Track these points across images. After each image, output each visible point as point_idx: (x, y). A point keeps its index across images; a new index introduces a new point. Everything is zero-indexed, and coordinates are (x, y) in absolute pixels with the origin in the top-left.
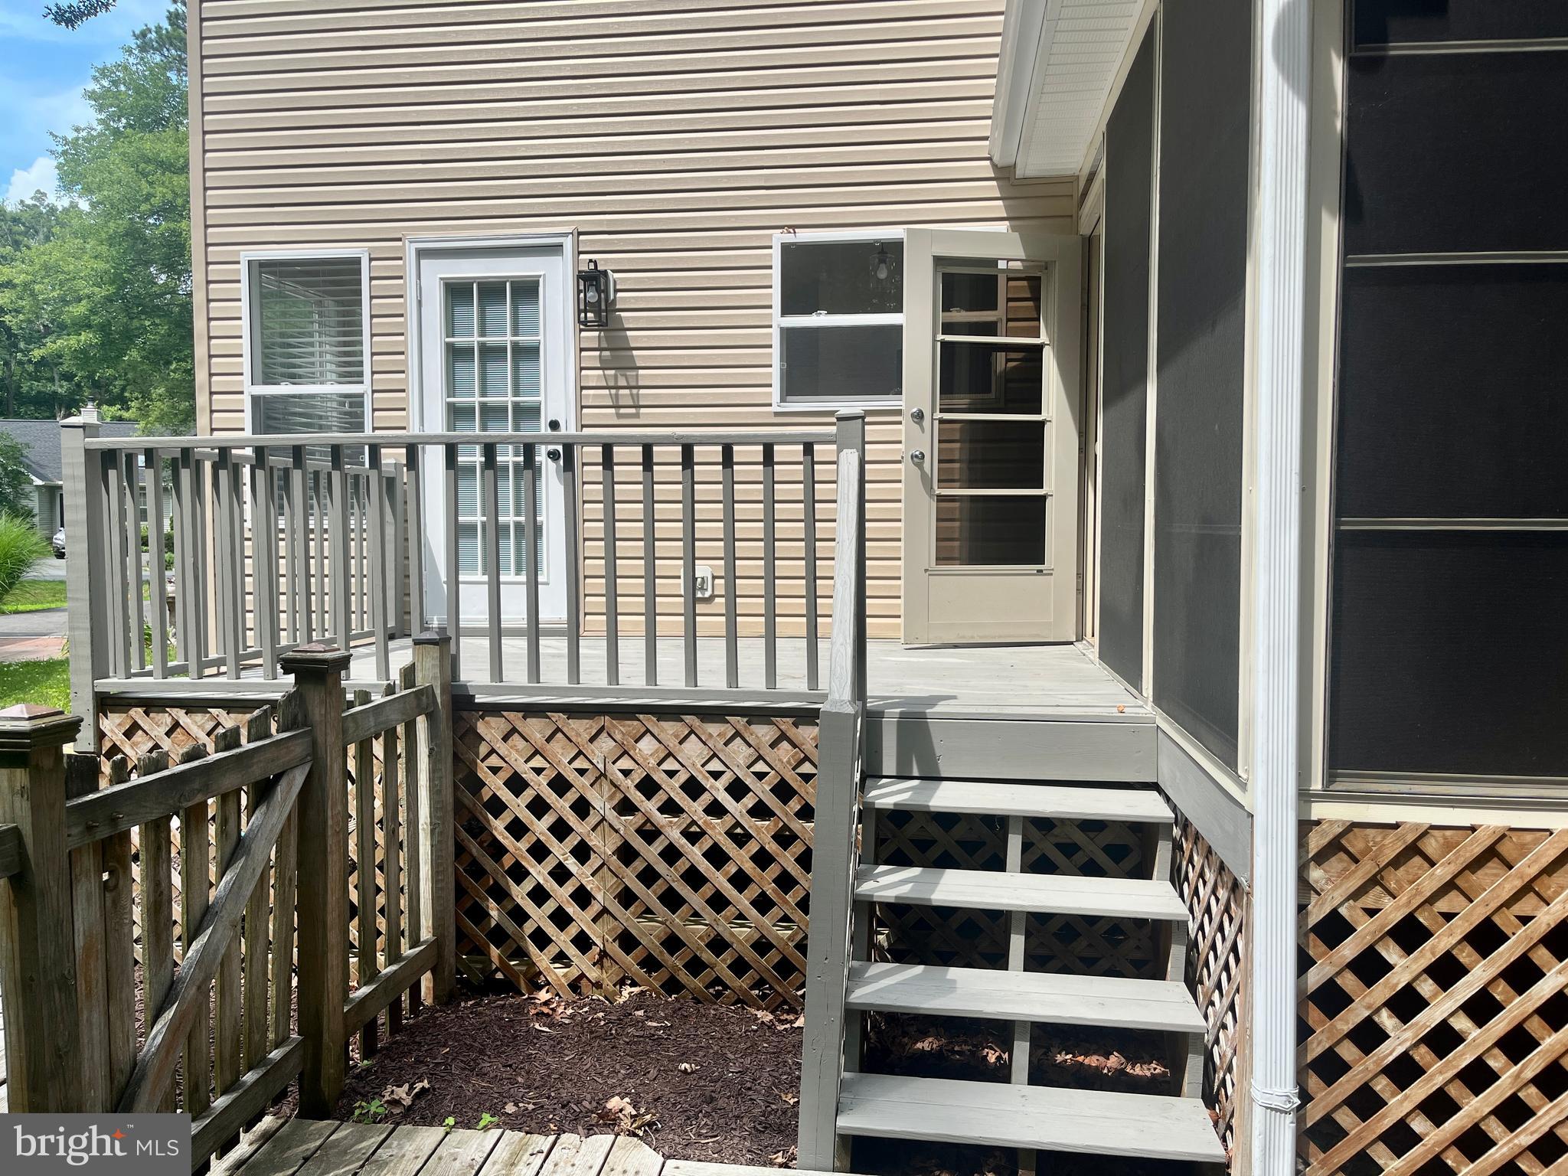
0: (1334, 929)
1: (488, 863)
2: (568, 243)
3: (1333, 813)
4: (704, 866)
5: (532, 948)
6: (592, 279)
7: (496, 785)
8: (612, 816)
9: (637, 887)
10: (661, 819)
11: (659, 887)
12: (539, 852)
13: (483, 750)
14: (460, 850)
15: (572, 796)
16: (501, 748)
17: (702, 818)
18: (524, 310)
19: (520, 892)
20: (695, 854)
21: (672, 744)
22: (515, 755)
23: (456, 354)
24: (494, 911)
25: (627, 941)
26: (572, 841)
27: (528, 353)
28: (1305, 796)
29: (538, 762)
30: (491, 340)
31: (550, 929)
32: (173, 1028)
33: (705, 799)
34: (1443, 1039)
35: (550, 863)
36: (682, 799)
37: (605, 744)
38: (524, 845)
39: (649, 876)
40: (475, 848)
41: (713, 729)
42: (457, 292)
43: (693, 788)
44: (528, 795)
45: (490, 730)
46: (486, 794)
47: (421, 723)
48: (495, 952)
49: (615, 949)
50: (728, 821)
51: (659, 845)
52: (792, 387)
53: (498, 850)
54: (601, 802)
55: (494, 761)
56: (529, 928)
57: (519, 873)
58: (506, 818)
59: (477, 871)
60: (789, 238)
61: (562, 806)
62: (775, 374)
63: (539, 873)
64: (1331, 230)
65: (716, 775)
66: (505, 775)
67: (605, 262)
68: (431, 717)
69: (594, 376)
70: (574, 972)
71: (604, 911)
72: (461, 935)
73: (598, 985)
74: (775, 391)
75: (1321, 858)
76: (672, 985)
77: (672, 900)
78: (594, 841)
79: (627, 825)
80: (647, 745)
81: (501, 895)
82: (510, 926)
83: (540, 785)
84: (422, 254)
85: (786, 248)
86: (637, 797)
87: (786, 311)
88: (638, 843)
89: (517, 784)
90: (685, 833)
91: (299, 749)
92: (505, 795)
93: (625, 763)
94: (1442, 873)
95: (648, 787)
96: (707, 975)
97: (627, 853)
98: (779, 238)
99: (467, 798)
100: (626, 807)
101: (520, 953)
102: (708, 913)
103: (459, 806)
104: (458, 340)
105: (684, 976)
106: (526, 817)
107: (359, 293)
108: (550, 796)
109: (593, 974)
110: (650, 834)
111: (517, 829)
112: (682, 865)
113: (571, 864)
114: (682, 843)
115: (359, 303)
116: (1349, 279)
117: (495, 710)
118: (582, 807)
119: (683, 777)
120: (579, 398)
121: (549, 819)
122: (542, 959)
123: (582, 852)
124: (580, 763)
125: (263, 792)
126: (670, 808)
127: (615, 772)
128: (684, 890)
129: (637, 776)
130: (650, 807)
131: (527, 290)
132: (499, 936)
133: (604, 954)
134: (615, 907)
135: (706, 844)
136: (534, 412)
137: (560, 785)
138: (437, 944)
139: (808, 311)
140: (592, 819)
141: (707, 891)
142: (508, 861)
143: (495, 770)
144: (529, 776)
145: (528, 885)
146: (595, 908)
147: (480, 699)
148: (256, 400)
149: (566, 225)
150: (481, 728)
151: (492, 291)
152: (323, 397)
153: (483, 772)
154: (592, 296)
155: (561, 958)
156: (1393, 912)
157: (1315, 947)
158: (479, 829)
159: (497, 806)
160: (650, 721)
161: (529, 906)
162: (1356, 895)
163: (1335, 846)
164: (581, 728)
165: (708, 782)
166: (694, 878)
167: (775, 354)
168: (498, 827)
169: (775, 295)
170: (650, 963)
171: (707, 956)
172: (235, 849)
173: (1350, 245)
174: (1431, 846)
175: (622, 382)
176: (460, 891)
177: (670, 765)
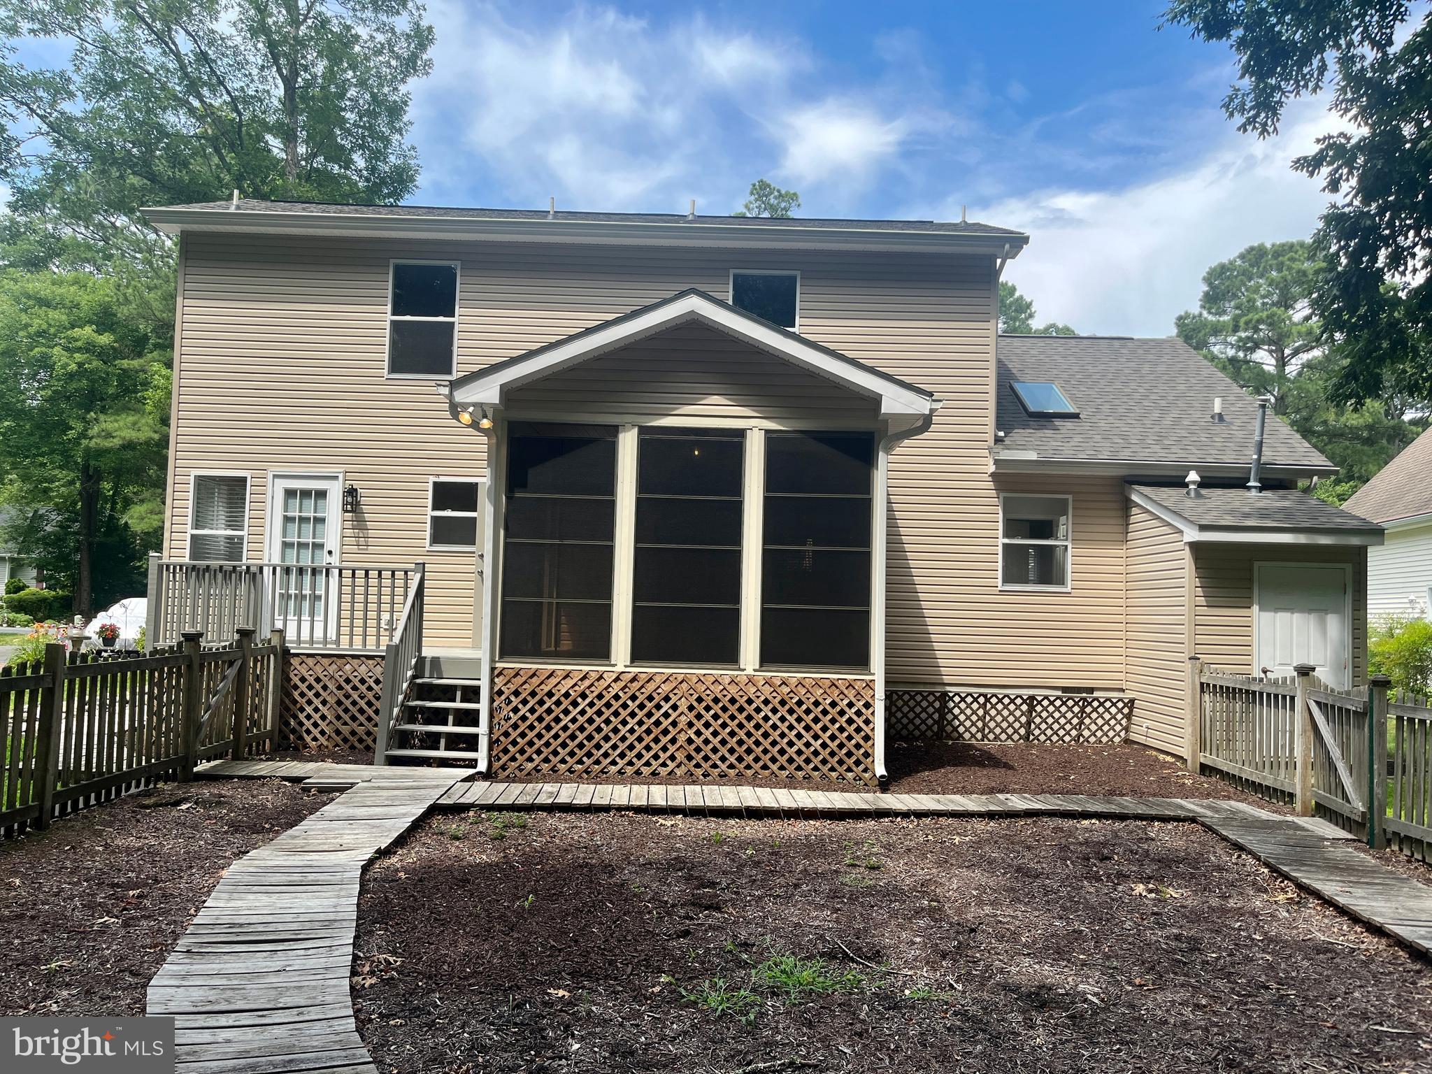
0: (500, 693)
1: (291, 706)
2: (341, 476)
3: (500, 665)
4: (365, 707)
5: (305, 735)
6: (351, 492)
7: (296, 680)
8: (335, 690)
9: (342, 714)
10: (351, 691)
11: (350, 714)
12: (309, 702)
13: (292, 668)
14: (282, 702)
15: (322, 684)
16: (298, 667)
17: (365, 691)
18: (320, 502)
19: (302, 717)
20: (362, 703)
21: (356, 667)
22: (303, 670)
23: (287, 520)
24: (292, 722)
25: (338, 732)
26: (321, 699)
27: (322, 520)
28: (493, 661)
29: (311, 672)
30: (303, 514)
31: (312, 728)
32: (210, 716)
33: (367, 685)
34: (524, 718)
35: (313, 706)
36: (359, 685)
37: (334, 667)
38: (304, 700)
39: (346, 710)
40: (287, 701)
41: (371, 662)
42: (290, 493)
43: (363, 681)
44: (307, 684)
45: (295, 662)
46: (292, 683)
47: (272, 656)
48: (292, 736)
49: (334, 735)
50: (374, 692)
51: (351, 700)
52: (436, 539)
53: (296, 702)
54: (331, 686)
55: (296, 672)
56: (304, 728)
57: (302, 710)
58: (299, 691)
59: (288, 709)
60: (437, 480)
61: (318, 687)
62: (428, 535)
63: (309, 710)
64: (502, 533)
65: (370, 677)
66: (299, 676)
67: (356, 485)
68: (275, 656)
69: (349, 532)
70: (319, 743)
71: (331, 722)
72: (280, 731)
73: (327, 747)
74: (428, 541)
75: (498, 676)
76: (353, 747)
77: (354, 718)
78: (328, 699)
79: (340, 694)
80: (348, 667)
81: (295, 717)
82: (298, 728)
83: (311, 680)
84: (275, 476)
85: (435, 484)
86: (344, 684)
87: (434, 508)
88: (343, 699)
89: (303, 680)
90: (359, 696)
91: (240, 654)
92: (299, 683)
93: (340, 673)
94: (524, 679)
95: (348, 681)
96: (365, 744)
97: (339, 703)
98: (432, 479)
99: (286, 684)
100: (340, 688)
101: (301, 738)
102: (366, 723)
103: (282, 687)
104: (289, 514)
105: (357, 744)
106: (306, 690)
107: (245, 499)
108: (314, 684)
109: (325, 743)
110: (347, 696)
111: (302, 695)
112: (358, 707)
113: (320, 706)
114: (358, 699)
115: (244, 503)
116: (506, 544)
117: (297, 655)
118: (325, 688)
119: (359, 678)
120: (342, 541)
121: (314, 691)
122: (308, 739)
123: (324, 703)
124: (325, 673)
125: (231, 664)
126: (355, 688)
127: (337, 676)
128: (358, 715)
129: (344, 678)
130: (348, 687)
131: (322, 494)
132: (294, 731)
133: (329, 736)
134: (334, 721)
135: (366, 700)
136: (321, 546)
137: (318, 680)
138: (272, 731)
139: (444, 509)
140: (328, 692)
141: (366, 715)
142: (298, 706)
143: (296, 675)
144: (307, 677)
145: (305, 714)
146: (327, 721)
147: (292, 651)
148: (193, 536)
149: (341, 468)
150: (292, 661)
151: (306, 494)
152: (221, 536)
153: (292, 675)
154: (350, 499)
155: (315, 739)
156: (513, 688)
157: (496, 697)
158: (289, 695)
159: (296, 687)
160: (349, 659)
161: (305, 721)
162: (505, 685)
163: (500, 674)
164: (325, 661)
165: (368, 679)
166: (362, 711)
167: (428, 525)
168: (296, 694)
169: (430, 502)
170: (345, 740)
171: (365, 737)
172: (224, 678)
173: (506, 537)
174: (521, 673)
175: (361, 535)
176: (281, 716)
177: (355, 674)
